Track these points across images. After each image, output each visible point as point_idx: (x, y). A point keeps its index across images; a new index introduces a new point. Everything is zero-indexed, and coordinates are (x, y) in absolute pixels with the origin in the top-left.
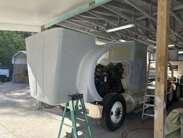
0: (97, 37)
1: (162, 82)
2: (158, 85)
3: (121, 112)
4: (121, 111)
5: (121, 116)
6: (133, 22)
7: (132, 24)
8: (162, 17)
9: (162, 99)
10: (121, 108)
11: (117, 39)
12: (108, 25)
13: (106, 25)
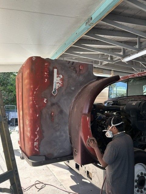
10: (145, 175)
12: (124, 52)
13: (121, 53)
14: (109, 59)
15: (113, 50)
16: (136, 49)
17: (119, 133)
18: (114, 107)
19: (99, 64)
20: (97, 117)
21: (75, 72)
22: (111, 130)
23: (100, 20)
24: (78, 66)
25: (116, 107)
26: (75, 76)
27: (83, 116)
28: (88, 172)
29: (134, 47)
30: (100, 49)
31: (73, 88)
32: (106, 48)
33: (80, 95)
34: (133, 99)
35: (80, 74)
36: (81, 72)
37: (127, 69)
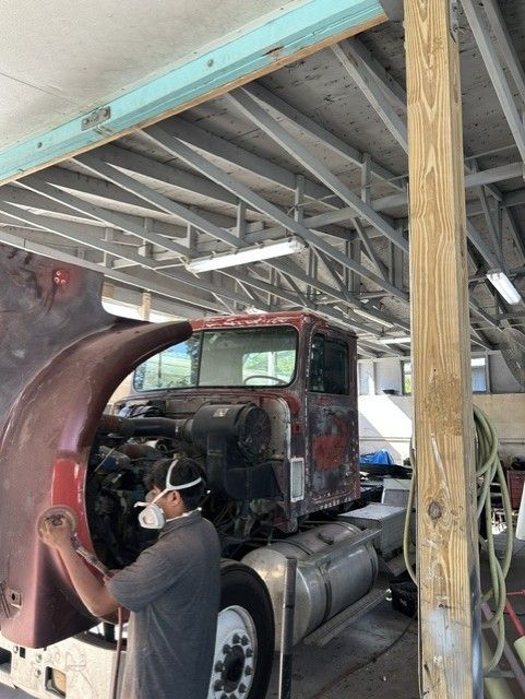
0: (153, 294)
1: (455, 523)
2: (431, 542)
3: (249, 662)
4: (249, 653)
5: (246, 680)
6: (295, 234)
7: (294, 242)
8: (431, 177)
9: (463, 624)
10: (245, 641)
11: (238, 305)
12: (194, 240)
13: (185, 242)
14: (142, 251)
15: (158, 225)
16: (232, 238)
17: (185, 515)
18: (153, 423)
19: (104, 264)
20: (101, 460)
21: (32, 291)
22: (160, 505)
23: (138, 125)
24: (49, 270)
25: (160, 423)
26: (31, 306)
27: (59, 461)
28: (50, 672)
29: (227, 230)
30: (112, 211)
31: (20, 354)
32: (136, 213)
33: (50, 381)
34: (216, 397)
35: (53, 300)
36: (58, 295)
37: (196, 294)
